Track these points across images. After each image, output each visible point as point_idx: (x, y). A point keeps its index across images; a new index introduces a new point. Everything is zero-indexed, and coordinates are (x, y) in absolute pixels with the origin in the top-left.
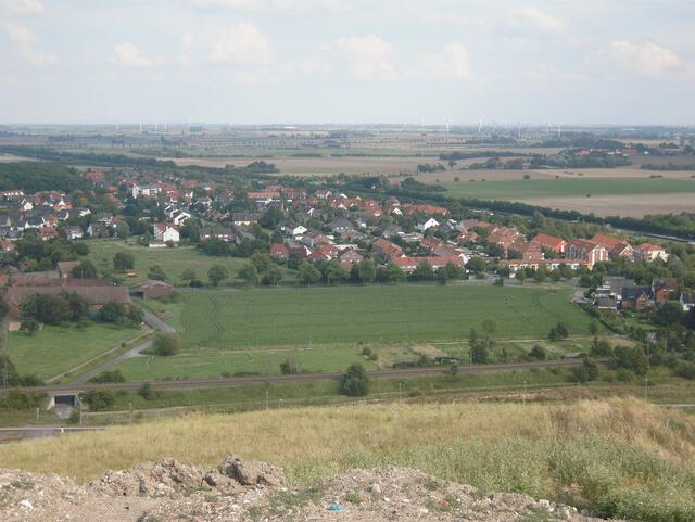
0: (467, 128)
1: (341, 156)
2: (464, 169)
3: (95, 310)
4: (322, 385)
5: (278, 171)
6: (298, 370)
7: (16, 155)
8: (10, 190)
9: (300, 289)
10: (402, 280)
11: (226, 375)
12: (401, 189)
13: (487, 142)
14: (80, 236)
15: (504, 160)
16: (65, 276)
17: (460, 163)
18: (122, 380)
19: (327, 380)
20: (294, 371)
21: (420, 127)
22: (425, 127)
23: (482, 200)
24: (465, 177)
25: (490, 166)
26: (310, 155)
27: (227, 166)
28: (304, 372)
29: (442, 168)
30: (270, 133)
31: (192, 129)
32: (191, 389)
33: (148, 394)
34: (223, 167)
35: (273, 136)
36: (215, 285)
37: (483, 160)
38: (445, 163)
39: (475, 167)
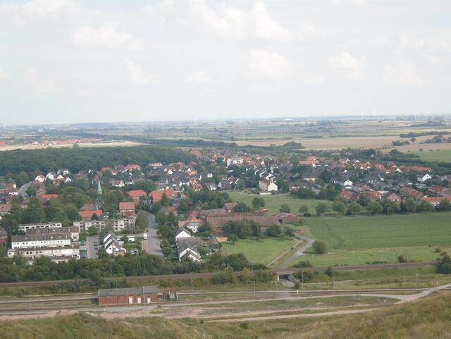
0: (405, 117)
1: (335, 137)
2: (421, 143)
3: (263, 230)
4: (426, 268)
5: (304, 148)
6: (408, 260)
7: (133, 141)
8: (153, 163)
9: (372, 217)
10: (433, 211)
11: (368, 263)
12: (391, 157)
13: (425, 125)
14: (215, 189)
15: (446, 137)
16: (229, 211)
17: (418, 139)
18: (311, 266)
19: (429, 266)
20: (406, 261)
21: (373, 117)
22: (377, 117)
23: (448, 162)
24: (427, 148)
25: (438, 141)
26: (315, 137)
27: (272, 145)
28: (412, 261)
29: (407, 143)
30: (280, 123)
31: (229, 123)
32: (353, 271)
33: (331, 273)
34: (269, 145)
35: (282, 125)
36: (319, 215)
37: (431, 137)
38: (409, 140)
39: (428, 142)
